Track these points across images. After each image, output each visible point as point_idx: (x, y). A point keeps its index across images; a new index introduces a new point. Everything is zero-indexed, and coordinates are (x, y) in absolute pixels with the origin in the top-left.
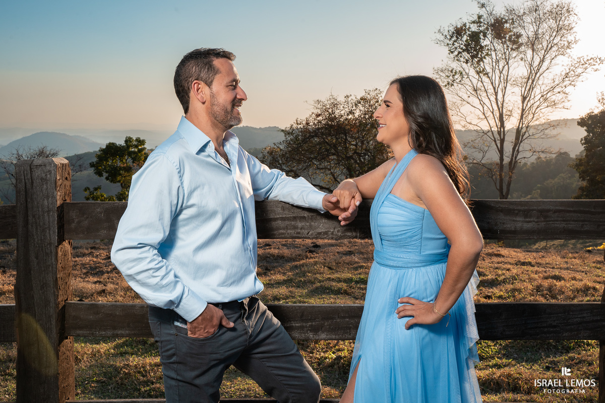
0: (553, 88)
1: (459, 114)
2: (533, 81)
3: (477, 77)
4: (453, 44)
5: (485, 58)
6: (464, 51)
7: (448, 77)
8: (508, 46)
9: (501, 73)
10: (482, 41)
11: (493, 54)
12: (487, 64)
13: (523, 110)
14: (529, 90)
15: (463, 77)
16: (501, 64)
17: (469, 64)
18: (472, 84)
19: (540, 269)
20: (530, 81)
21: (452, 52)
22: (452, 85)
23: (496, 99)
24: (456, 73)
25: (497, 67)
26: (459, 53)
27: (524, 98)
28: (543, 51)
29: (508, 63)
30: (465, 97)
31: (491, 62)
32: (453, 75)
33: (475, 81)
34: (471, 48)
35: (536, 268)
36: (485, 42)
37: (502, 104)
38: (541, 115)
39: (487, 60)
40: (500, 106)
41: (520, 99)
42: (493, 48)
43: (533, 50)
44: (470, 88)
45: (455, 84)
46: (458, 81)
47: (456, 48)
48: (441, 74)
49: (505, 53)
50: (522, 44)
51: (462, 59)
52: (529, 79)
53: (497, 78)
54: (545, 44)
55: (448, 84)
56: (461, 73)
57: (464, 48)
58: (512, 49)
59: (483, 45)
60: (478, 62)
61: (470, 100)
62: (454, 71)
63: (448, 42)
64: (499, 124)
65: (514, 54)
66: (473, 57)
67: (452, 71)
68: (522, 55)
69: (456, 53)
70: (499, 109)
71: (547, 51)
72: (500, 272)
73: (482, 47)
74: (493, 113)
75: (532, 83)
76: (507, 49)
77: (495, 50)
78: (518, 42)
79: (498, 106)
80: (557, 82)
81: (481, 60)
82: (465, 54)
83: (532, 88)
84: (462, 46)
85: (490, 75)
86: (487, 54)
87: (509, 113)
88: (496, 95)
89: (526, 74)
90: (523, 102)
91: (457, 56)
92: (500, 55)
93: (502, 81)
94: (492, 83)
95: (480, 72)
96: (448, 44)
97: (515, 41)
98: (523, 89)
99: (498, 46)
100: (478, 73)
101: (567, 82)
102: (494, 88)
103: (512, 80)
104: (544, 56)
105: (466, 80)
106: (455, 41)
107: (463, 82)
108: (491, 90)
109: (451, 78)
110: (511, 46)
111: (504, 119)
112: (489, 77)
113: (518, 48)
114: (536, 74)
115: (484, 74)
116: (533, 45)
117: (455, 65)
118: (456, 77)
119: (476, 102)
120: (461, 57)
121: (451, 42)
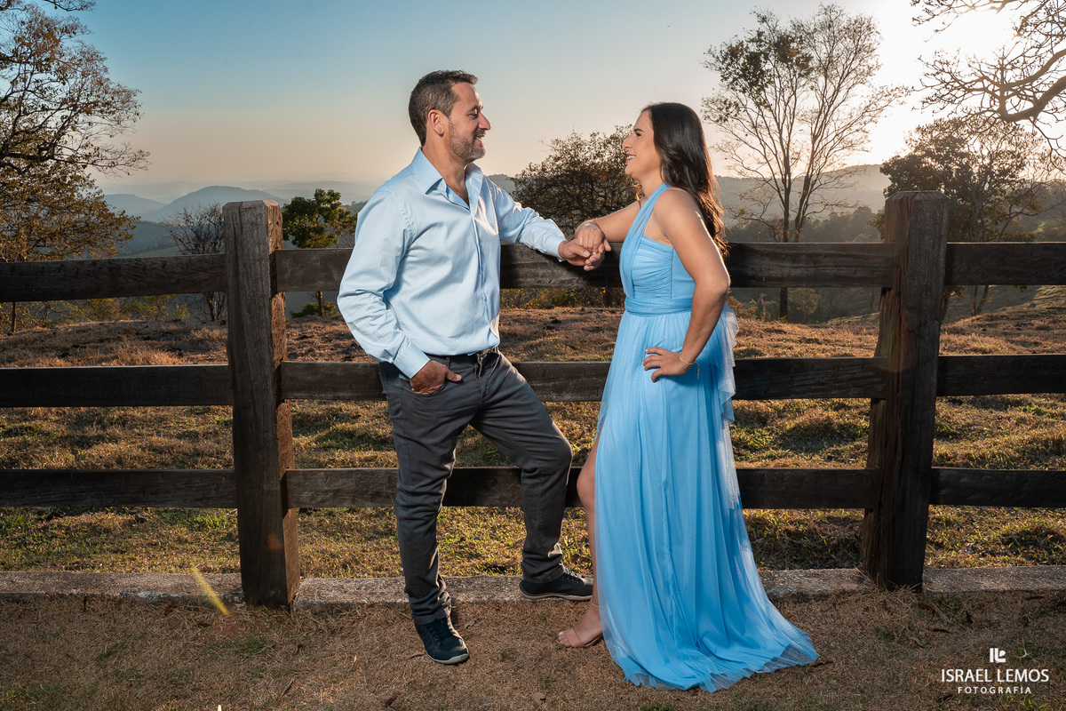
0: (850, 125)
1: (734, 157)
2: (826, 116)
3: (757, 110)
4: (727, 69)
5: (766, 86)
6: (740, 76)
7: (721, 110)
8: (795, 72)
9: (786, 105)
10: (763, 64)
11: (777, 81)
12: (769, 94)
13: (813, 152)
14: (821, 127)
15: (739, 110)
16: (787, 93)
17: (747, 94)
18: (751, 119)
19: (828, 347)
20: (823, 116)
21: (726, 79)
22: (726, 120)
23: (781, 138)
24: (730, 104)
25: (781, 98)
26: (735, 79)
27: (815, 138)
28: (838, 79)
29: (795, 93)
30: (742, 135)
31: (774, 91)
32: (727, 108)
33: (754, 116)
34: (749, 73)
35: (823, 346)
36: (767, 66)
37: (788, 145)
38: (835, 159)
39: (769, 89)
40: (785, 146)
41: (809, 138)
42: (776, 73)
43: (826, 77)
44: (748, 124)
45: (729, 119)
46: (732, 115)
47: (730, 73)
48: (712, 106)
49: (791, 80)
50: (812, 69)
51: (738, 88)
52: (820, 113)
53: (782, 112)
54: (840, 69)
55: (721, 118)
56: (737, 105)
57: (741, 73)
58: (800, 75)
59: (764, 69)
60: (758, 92)
61: (748, 139)
62: (728, 103)
63: (721, 65)
64: (784, 170)
65: (803, 81)
66: (751, 85)
67: (725, 103)
68: (813, 84)
69: (731, 80)
70: (784, 151)
71: (843, 78)
72: (780, 351)
73: (762, 72)
74: (776, 155)
75: (825, 118)
76: (794, 75)
77: (779, 76)
78: (807, 66)
79: (782, 147)
80: (854, 118)
81: (762, 88)
82: (742, 81)
83: (824, 125)
84: (737, 71)
85: (773, 108)
86: (770, 82)
87: (796, 156)
88: (780, 131)
89: (817, 107)
90: (813, 143)
91: (731, 83)
92: (785, 83)
93: (788, 115)
94: (775, 118)
95: (761, 104)
96: (720, 68)
97: (804, 66)
98: (814, 126)
99: (784, 72)
100: (758, 105)
101: (867, 118)
102: (778, 124)
103: (800, 115)
104: (839, 85)
105: (743, 114)
106: (729, 65)
107: (739, 116)
108: (774, 127)
109: (724, 111)
110: (798, 71)
111: (790, 164)
112: (771, 110)
113: (807, 74)
114: (830, 107)
115: (766, 107)
116: (826, 70)
117: (729, 95)
118: (731, 110)
119: (755, 141)
120: (737, 84)
121: (724, 66)
